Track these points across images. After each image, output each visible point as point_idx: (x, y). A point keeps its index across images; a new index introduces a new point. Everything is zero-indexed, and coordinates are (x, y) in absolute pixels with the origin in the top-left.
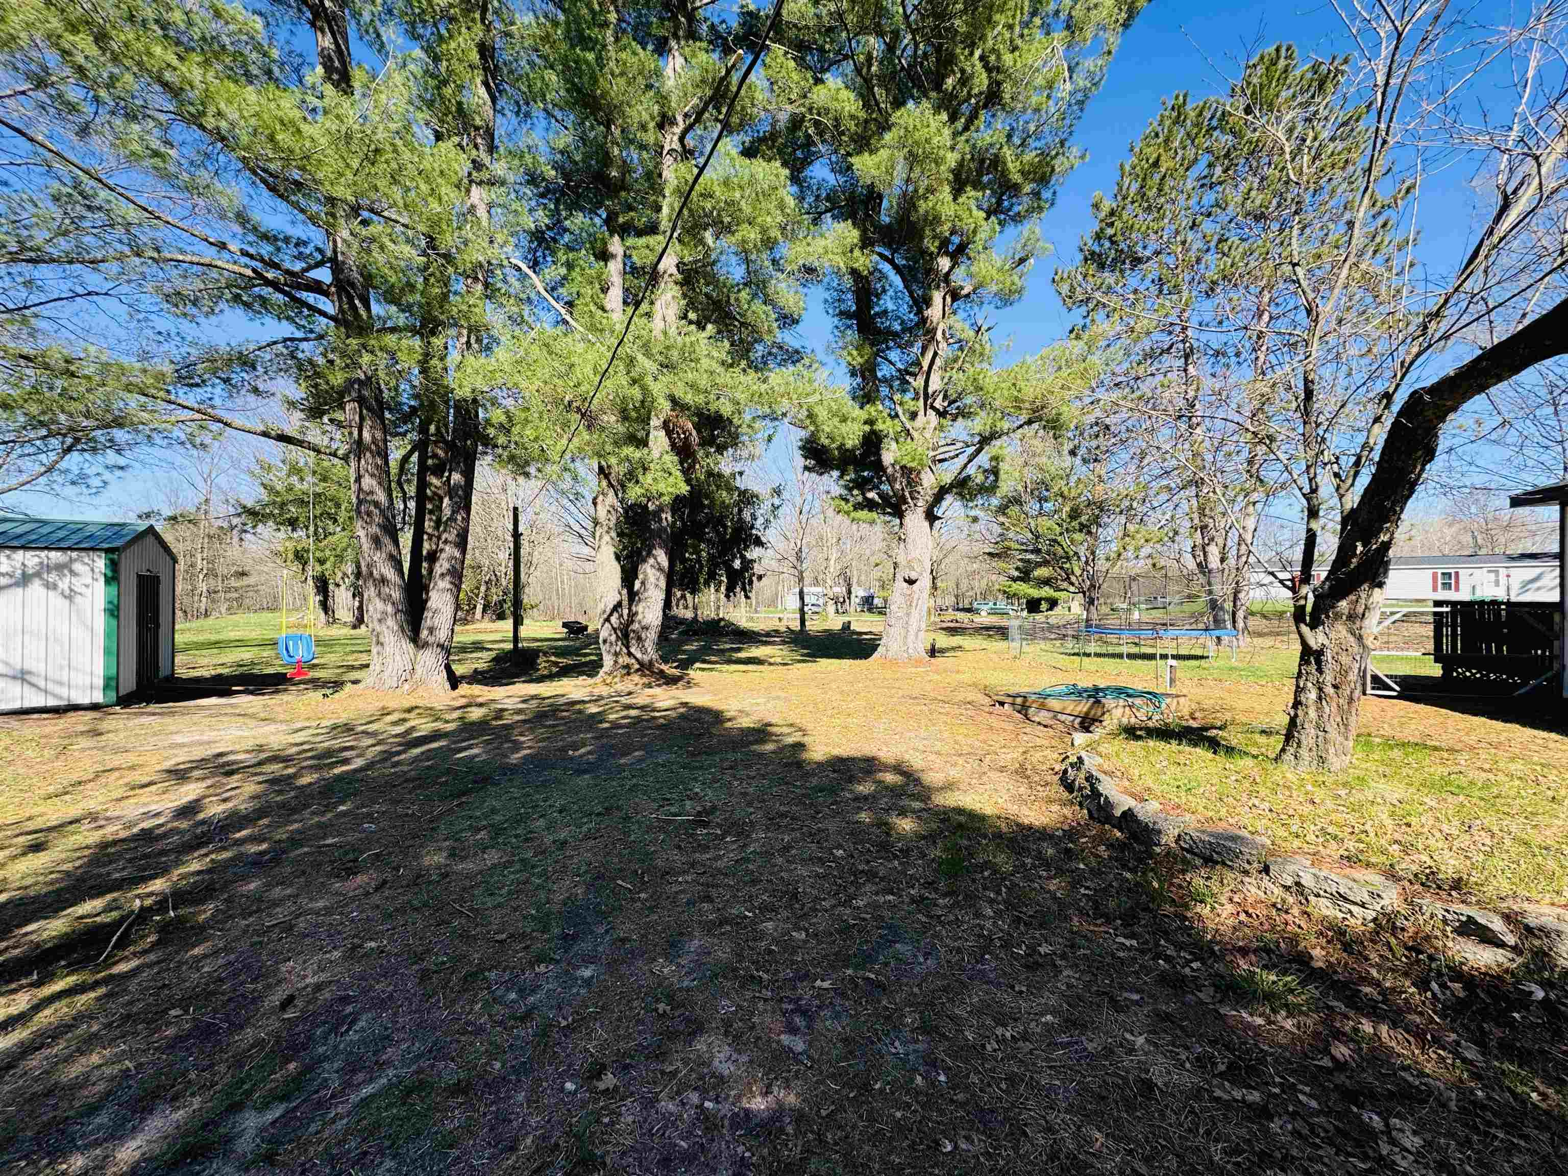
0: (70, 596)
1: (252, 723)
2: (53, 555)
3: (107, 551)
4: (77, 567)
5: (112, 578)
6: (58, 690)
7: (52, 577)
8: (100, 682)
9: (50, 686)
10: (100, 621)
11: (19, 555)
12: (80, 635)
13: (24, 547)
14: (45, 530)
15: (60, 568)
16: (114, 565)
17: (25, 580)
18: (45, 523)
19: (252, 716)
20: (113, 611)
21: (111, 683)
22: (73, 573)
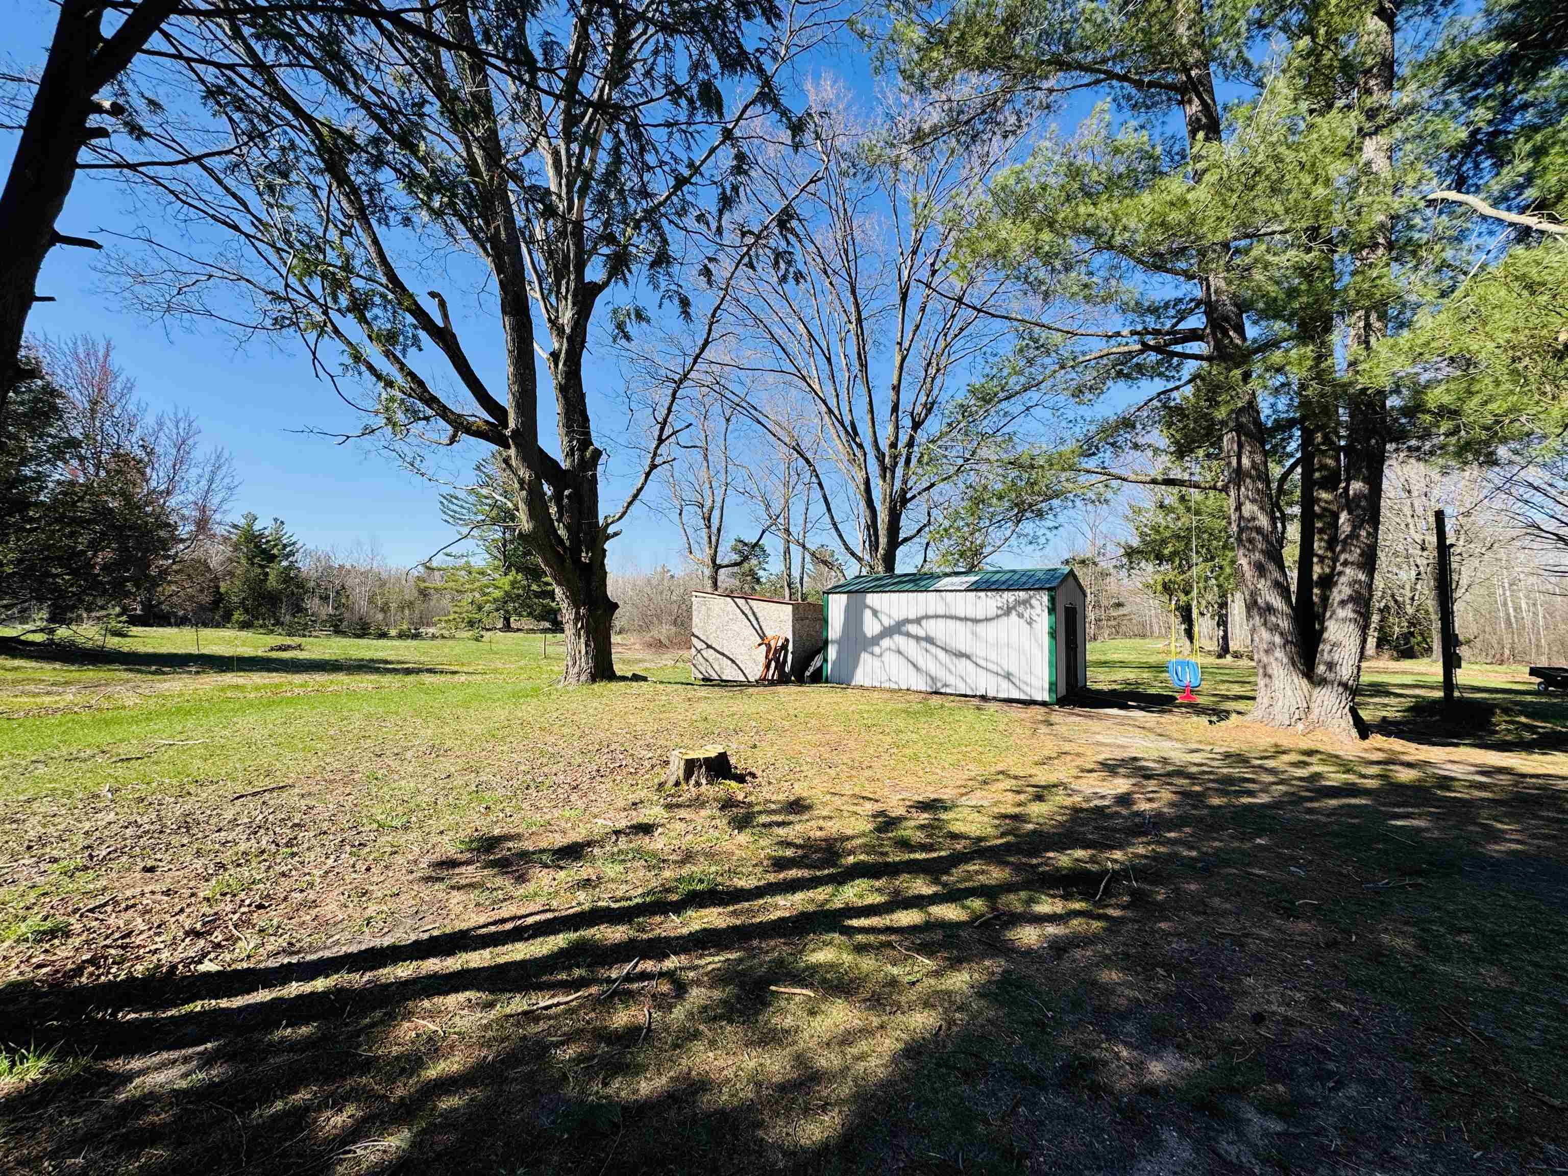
0: (1030, 623)
1: (1152, 736)
2: (1022, 594)
3: (1049, 589)
4: (1033, 601)
5: (1052, 610)
6: (1027, 689)
7: (1021, 609)
8: (1047, 686)
9: (1022, 686)
10: (1046, 640)
11: (1006, 595)
12: (1036, 652)
13: (1008, 590)
14: (1016, 577)
15: (1026, 602)
16: (1052, 600)
17: (1008, 611)
18: (1014, 572)
19: (1150, 730)
20: (1053, 634)
21: (1053, 687)
22: (1032, 607)
